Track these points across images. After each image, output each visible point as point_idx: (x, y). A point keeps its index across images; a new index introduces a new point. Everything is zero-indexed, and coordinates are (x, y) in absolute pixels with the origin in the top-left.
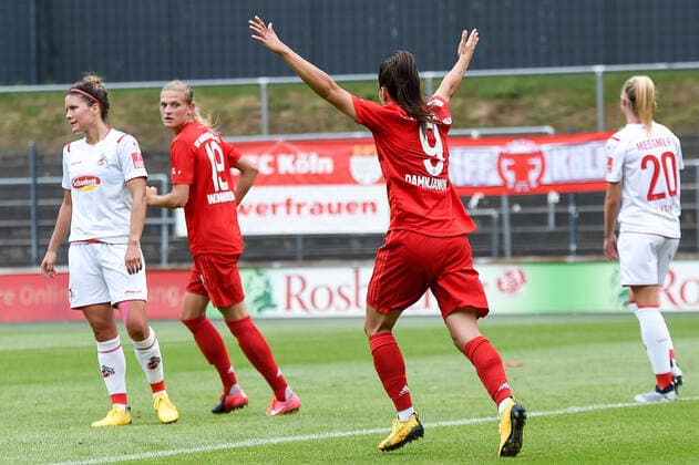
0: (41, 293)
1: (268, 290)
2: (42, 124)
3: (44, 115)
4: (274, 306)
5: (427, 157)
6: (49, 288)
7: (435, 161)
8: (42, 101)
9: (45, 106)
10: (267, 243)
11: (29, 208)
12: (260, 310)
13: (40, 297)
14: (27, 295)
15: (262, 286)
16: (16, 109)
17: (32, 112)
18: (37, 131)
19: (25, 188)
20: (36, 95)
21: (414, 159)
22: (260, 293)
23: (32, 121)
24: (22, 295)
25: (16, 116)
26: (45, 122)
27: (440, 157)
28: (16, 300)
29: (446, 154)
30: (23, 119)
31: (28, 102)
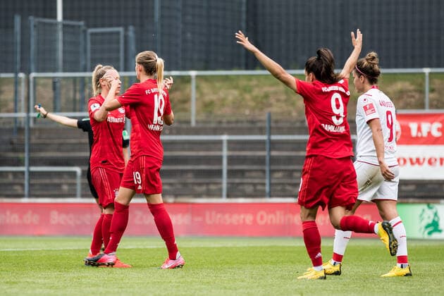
0: (271, 216)
1: (436, 219)
2: (255, 99)
3: (256, 92)
4: (440, 231)
5: (334, 115)
6: (278, 213)
7: (338, 117)
8: (254, 82)
9: (257, 86)
10: (430, 186)
11: (264, 157)
12: (430, 233)
13: (271, 220)
14: (262, 218)
15: (432, 216)
16: (236, 87)
17: (247, 90)
18: (252, 104)
19: (262, 142)
20: (250, 77)
21: (328, 115)
22: (430, 221)
23: (248, 96)
24: (258, 218)
25: (236, 93)
26: (257, 97)
27: (342, 115)
28: (255, 221)
29: (345, 113)
30: (241, 95)
31: (243, 83)
